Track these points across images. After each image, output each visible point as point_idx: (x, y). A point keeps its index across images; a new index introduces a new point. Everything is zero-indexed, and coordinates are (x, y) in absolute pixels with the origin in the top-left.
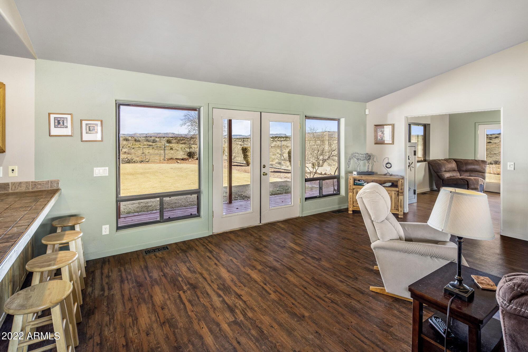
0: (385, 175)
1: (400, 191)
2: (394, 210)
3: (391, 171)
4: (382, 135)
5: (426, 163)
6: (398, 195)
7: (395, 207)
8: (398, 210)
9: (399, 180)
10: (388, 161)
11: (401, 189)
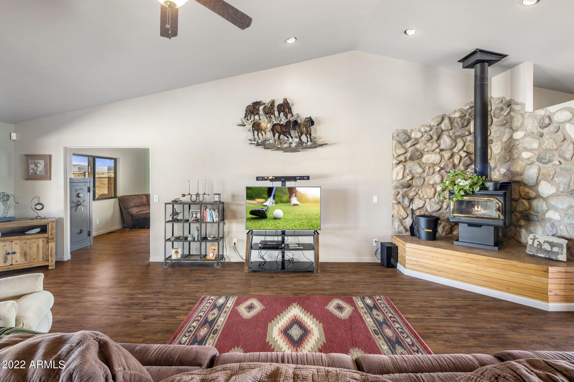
0: (36, 218)
1: (50, 237)
2: (43, 262)
3: (42, 213)
4: (35, 168)
5: (115, 201)
6: (48, 242)
7: (43, 258)
8: (47, 260)
9: (48, 223)
10: (39, 201)
11: (52, 234)
